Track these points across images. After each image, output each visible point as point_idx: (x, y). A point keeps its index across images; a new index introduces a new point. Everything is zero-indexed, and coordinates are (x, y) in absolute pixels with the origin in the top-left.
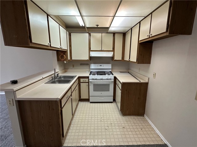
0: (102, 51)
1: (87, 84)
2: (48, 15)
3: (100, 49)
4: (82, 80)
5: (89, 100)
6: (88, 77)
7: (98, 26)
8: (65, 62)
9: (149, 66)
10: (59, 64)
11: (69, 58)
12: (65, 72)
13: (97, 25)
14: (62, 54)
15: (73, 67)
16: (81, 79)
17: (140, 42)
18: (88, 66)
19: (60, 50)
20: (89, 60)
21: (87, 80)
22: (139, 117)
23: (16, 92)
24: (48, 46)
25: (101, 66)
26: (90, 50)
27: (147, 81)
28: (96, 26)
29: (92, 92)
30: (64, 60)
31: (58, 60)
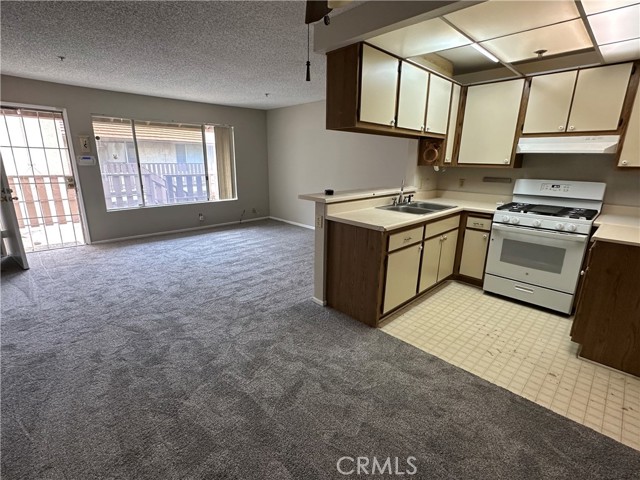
0: (566, 133)
1: (486, 235)
2: (401, 60)
3: (561, 127)
4: (471, 222)
5: (482, 286)
6: (490, 216)
7: (544, 54)
8: (437, 168)
10: (421, 172)
11: (448, 158)
12: (437, 196)
13: (541, 52)
14: (431, 147)
15: (462, 185)
16: (469, 219)
18: (509, 185)
19: (423, 134)
20: (512, 166)
21: (485, 223)
23: (329, 206)
24: (391, 127)
25: (558, 186)
26: (520, 132)
28: (537, 55)
29: (495, 264)
30: (434, 163)
31: (420, 162)
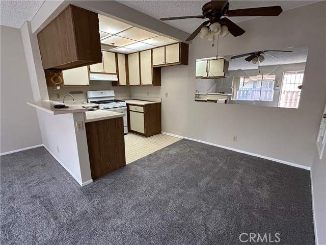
0: (104, 73)
3: (103, 71)
7: (114, 45)
8: (58, 88)
9: (160, 88)
14: (56, 75)
17: (153, 67)
20: (90, 86)
22: (158, 135)
25: (103, 93)
26: (89, 72)
27: (160, 101)
